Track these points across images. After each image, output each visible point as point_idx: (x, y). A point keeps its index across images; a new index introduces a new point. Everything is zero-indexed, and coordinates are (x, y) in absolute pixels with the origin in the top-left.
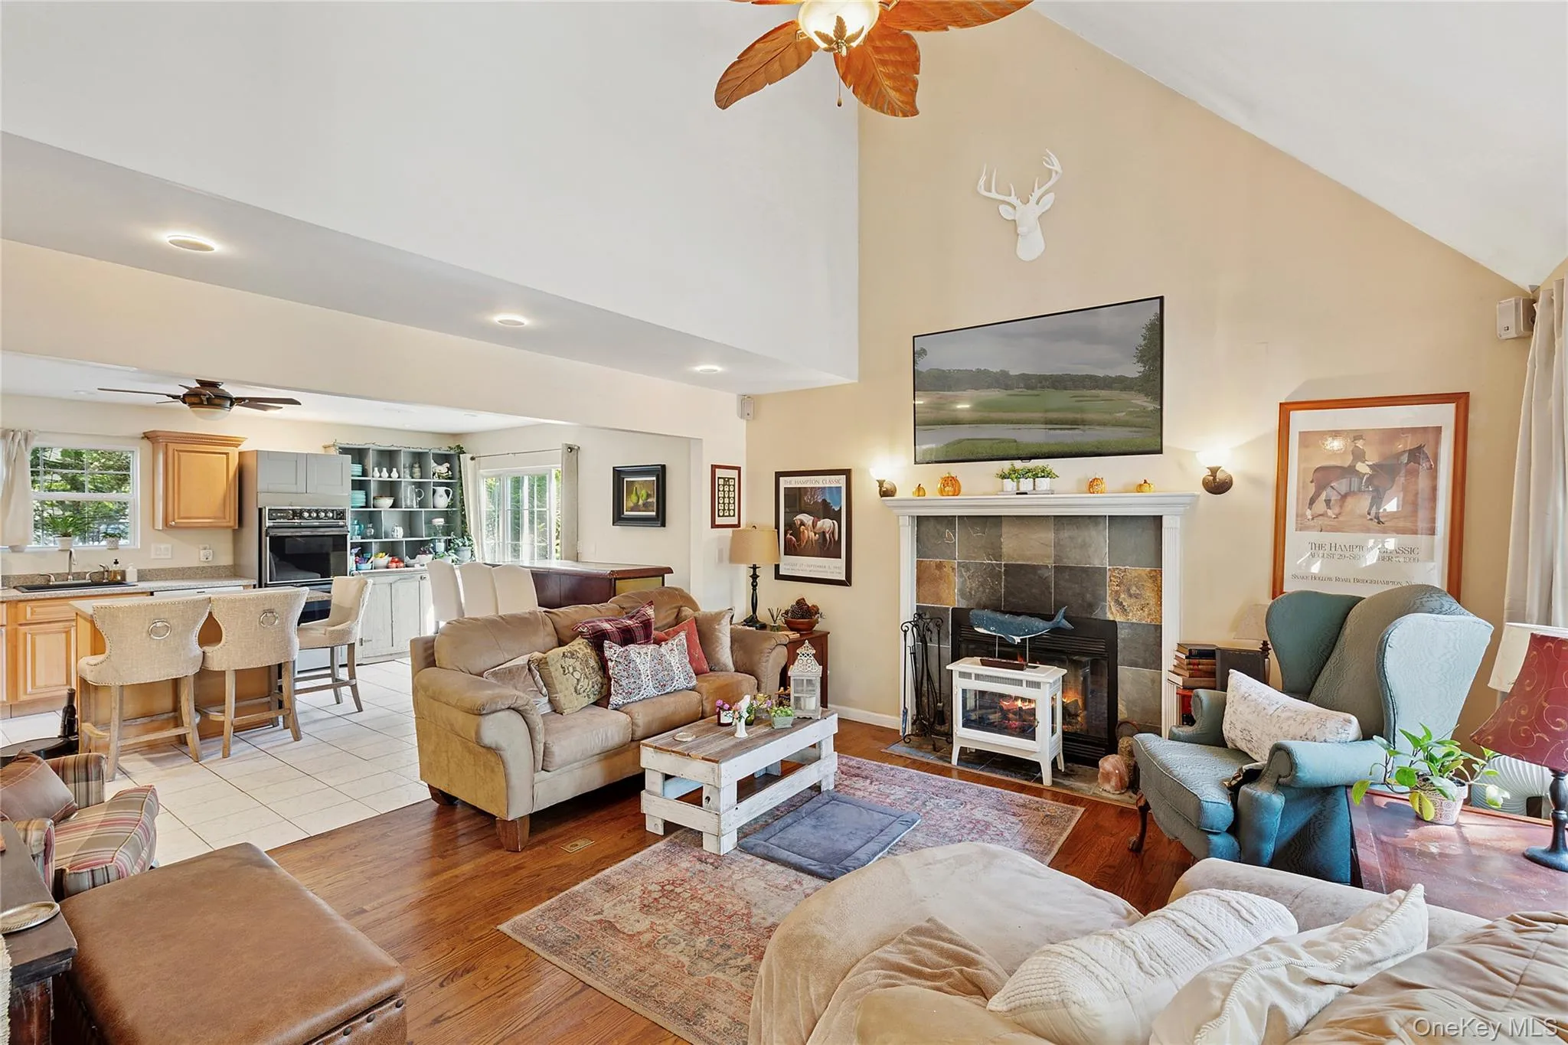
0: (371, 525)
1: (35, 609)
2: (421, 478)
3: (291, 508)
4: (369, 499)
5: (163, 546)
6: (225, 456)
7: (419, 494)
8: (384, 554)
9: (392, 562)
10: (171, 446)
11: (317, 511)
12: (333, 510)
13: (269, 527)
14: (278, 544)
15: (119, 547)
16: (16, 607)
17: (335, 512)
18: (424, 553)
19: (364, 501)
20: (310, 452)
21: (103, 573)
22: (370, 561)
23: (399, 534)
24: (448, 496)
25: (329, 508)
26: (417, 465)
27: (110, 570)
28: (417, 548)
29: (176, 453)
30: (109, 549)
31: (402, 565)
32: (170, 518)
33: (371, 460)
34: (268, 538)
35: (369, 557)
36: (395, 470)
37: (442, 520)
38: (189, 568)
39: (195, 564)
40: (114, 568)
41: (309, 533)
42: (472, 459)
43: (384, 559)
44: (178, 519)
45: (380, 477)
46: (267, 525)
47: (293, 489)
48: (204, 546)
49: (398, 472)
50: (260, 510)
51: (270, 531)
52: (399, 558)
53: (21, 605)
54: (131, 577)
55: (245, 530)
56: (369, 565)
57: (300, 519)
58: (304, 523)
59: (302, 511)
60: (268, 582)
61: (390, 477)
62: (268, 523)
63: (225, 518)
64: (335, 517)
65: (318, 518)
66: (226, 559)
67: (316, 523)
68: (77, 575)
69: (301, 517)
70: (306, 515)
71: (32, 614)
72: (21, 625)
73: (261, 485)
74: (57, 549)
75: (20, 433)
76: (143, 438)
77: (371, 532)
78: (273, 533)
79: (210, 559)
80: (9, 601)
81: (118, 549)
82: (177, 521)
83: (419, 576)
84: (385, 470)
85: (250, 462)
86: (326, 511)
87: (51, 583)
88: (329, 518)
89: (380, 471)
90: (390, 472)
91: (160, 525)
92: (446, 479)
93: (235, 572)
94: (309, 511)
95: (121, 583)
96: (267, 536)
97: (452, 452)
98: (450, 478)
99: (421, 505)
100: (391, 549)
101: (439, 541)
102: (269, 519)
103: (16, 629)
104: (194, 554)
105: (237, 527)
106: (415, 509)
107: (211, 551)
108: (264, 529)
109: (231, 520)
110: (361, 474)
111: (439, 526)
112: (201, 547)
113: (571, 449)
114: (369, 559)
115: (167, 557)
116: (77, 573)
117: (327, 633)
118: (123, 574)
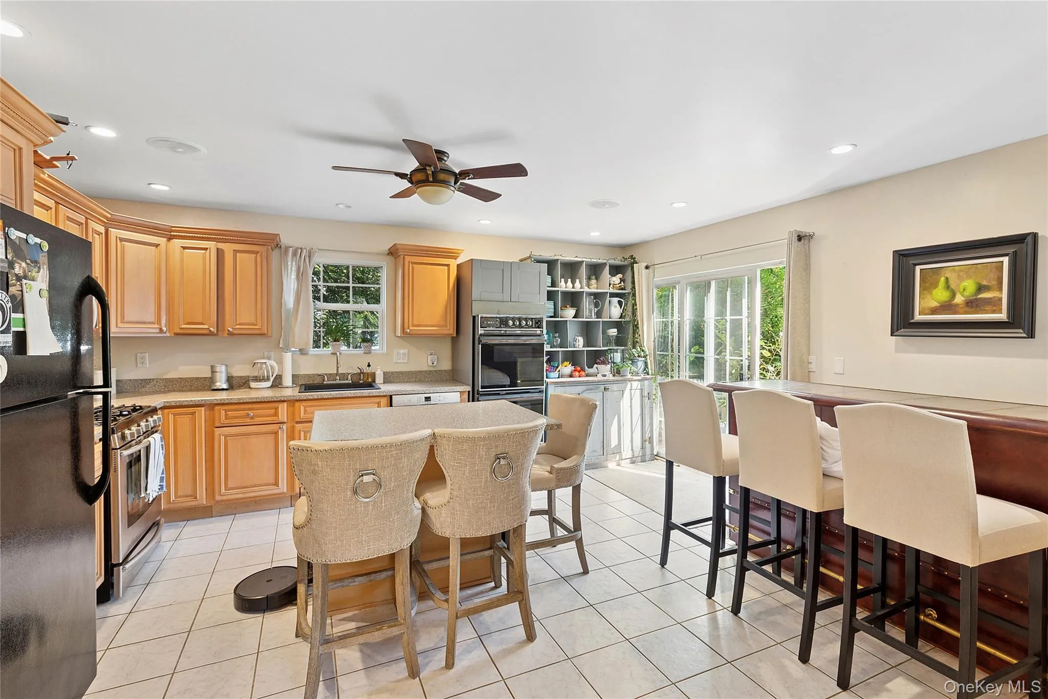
0: (557, 335)
1: (307, 408)
2: (597, 289)
3: (498, 316)
4: (557, 310)
5: (402, 351)
6: (446, 267)
7: (596, 305)
8: (568, 363)
9: (575, 371)
10: (408, 259)
11: (520, 319)
12: (532, 319)
13: (481, 335)
14: (488, 351)
15: (372, 351)
16: (294, 406)
17: (534, 320)
18: (603, 363)
19: (553, 310)
20: (513, 261)
21: (360, 374)
22: (558, 370)
23: (580, 344)
24: (621, 308)
25: (530, 316)
26: (594, 277)
27: (365, 371)
28: (596, 358)
29: (410, 264)
30: (364, 353)
31: (583, 374)
32: (406, 326)
33: (559, 270)
34: (480, 345)
35: (556, 365)
36: (578, 280)
37: (615, 330)
38: (420, 371)
39: (425, 368)
40: (367, 370)
41: (512, 341)
42: (647, 267)
43: (567, 368)
44: (412, 326)
45: (566, 287)
46: (480, 332)
47: (499, 297)
48: (431, 352)
49: (580, 283)
50: (474, 317)
51: (482, 338)
52: (581, 368)
53: (297, 404)
54: (379, 379)
55: (461, 338)
56: (556, 374)
57: (505, 327)
58: (509, 331)
59: (507, 319)
60: (480, 390)
61: (573, 287)
62: (481, 331)
63: (446, 326)
64: (534, 326)
65: (520, 326)
66: (446, 365)
67: (518, 331)
68: (344, 376)
69: (507, 325)
70: (511, 323)
71: (305, 413)
72: (297, 423)
73: (475, 295)
74: (330, 352)
75: (305, 250)
76: (388, 254)
77: (557, 342)
78: (485, 340)
79: (435, 364)
80: (289, 400)
81: (370, 353)
82: (411, 328)
83: (603, 387)
84: (569, 280)
85: (466, 273)
86: (526, 320)
87: (325, 383)
88: (529, 327)
89: (566, 282)
90: (573, 283)
91: (399, 333)
92: (619, 289)
93: (452, 377)
94: (513, 319)
95: (370, 385)
96: (479, 344)
97: (626, 263)
98: (622, 289)
99: (599, 315)
100: (573, 358)
101: (616, 351)
102: (481, 327)
103: (294, 426)
104: (423, 361)
105: (455, 335)
106: (594, 319)
107: (436, 357)
108: (477, 337)
109: (451, 330)
110: (550, 285)
111: (612, 336)
112: (429, 353)
113: (800, 238)
114: (557, 367)
115: (403, 361)
116: (342, 374)
117: (554, 471)
118: (373, 375)
